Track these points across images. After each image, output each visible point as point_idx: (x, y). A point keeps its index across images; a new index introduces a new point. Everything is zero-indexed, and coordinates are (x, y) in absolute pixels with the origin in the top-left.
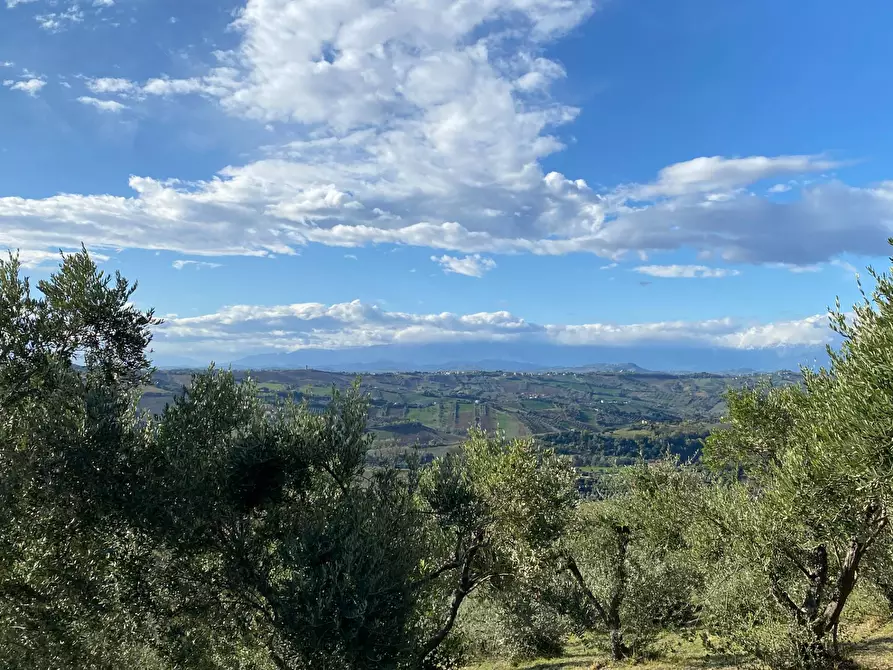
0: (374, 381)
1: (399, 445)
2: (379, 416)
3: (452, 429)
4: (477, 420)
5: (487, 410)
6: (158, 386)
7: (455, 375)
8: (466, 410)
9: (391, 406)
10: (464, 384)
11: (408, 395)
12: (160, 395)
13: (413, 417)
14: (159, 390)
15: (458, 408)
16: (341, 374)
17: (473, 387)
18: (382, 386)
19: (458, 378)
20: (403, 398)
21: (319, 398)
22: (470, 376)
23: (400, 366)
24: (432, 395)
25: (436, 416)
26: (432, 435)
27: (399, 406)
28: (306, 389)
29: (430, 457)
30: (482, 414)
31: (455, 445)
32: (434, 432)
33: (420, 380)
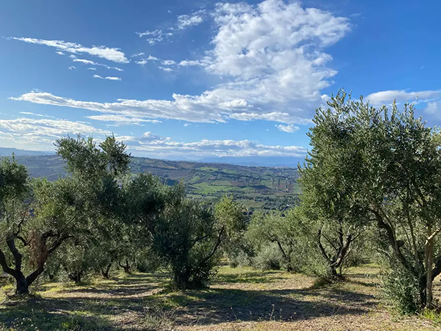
0: (249, 169)
1: (257, 193)
2: (250, 182)
3: (277, 188)
5: (290, 182)
6: (175, 167)
7: (279, 168)
8: (282, 182)
9: (255, 179)
10: (282, 172)
11: (261, 175)
12: (175, 170)
13: (263, 183)
14: (175, 168)
15: (279, 181)
16: (237, 166)
17: (286, 173)
18: (252, 171)
19: (280, 170)
20: (259, 176)
21: (229, 174)
22: (285, 169)
23: (259, 164)
24: (270, 175)
25: (271, 183)
26: (270, 190)
27: (258, 179)
28: (224, 171)
29: (268, 198)
30: (288, 183)
31: (278, 194)
32: (270, 189)
33: (266, 170)
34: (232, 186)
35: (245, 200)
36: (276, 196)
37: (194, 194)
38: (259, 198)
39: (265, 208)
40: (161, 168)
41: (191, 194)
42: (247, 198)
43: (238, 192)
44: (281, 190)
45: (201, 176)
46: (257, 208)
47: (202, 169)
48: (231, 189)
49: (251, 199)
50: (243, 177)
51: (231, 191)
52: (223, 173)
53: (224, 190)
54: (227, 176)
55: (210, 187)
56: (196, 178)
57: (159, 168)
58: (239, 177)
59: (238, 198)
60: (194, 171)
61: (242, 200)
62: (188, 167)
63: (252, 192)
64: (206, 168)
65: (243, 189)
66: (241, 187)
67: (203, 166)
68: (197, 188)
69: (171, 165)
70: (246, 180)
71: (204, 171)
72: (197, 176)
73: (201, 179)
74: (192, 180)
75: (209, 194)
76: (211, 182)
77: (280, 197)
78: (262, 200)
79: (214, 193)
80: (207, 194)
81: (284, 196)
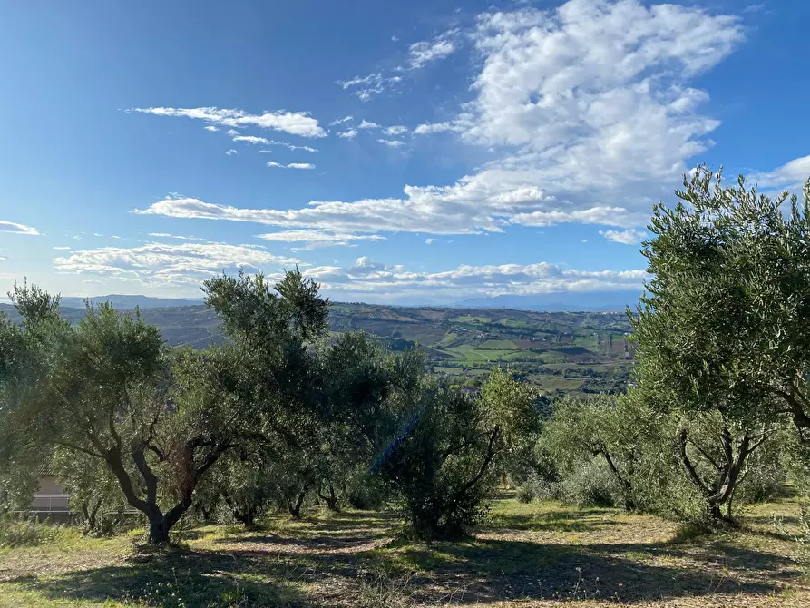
0: (550, 318)
1: (568, 362)
2: (554, 341)
3: (607, 352)
4: (626, 347)
7: (610, 314)
8: (618, 339)
9: (562, 335)
10: (617, 321)
11: (574, 328)
12: (413, 323)
13: (579, 343)
14: (411, 320)
15: (611, 338)
16: (527, 311)
17: (624, 323)
18: (556, 321)
19: (612, 317)
20: (571, 329)
21: (512, 328)
22: (622, 316)
23: (570, 308)
24: (592, 328)
25: (596, 343)
26: (592, 356)
27: (569, 335)
28: (504, 322)
29: (590, 372)
31: (610, 364)
32: (594, 354)
33: (584, 317)
34: (519, 350)
35: (544, 377)
36: (607, 368)
37: (447, 366)
38: (572, 371)
39: (586, 391)
40: (387, 321)
41: (442, 366)
42: (549, 371)
43: (531, 361)
44: (616, 356)
45: (461, 333)
46: (570, 391)
47: (461, 319)
48: (516, 355)
49: (558, 373)
50: (539, 334)
51: (518, 360)
52: (500, 326)
53: (504, 358)
54: (508, 331)
55: (477, 352)
56: (450, 337)
57: (384, 320)
58: (532, 332)
59: (530, 372)
60: (447, 325)
61: (539, 376)
62: (434, 316)
63: (559, 361)
64: (468, 319)
65: (542, 356)
66: (536, 351)
67: (462, 315)
68: (453, 355)
69: (405, 315)
70: (546, 338)
71: (465, 324)
72: (453, 334)
73: (459, 338)
74: (444, 340)
75: (476, 365)
76: (478, 344)
77: (614, 368)
78: (578, 374)
79: (485, 363)
80: (472, 366)
81: (621, 367)
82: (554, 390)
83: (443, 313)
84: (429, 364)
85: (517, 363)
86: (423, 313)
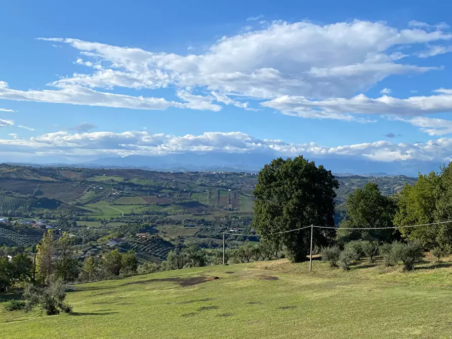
0: (173, 177)
1: (186, 213)
2: (175, 197)
3: (215, 205)
4: (230, 200)
5: (235, 195)
7: (218, 174)
8: (223, 195)
9: (182, 191)
10: (223, 179)
11: (192, 185)
12: (53, 182)
13: (194, 198)
14: (51, 179)
15: (219, 193)
17: (228, 181)
18: (177, 179)
19: (220, 176)
20: (189, 186)
21: (142, 186)
22: (227, 175)
24: (205, 186)
25: (207, 198)
26: (204, 208)
27: (187, 192)
28: (134, 181)
29: (203, 221)
30: (232, 197)
31: (217, 214)
32: (206, 206)
33: (198, 176)
34: (148, 205)
35: (168, 227)
36: (215, 217)
37: (87, 220)
38: (189, 221)
39: (200, 237)
40: (29, 180)
41: (83, 220)
42: (171, 222)
43: (157, 213)
44: (222, 207)
45: (98, 191)
46: (189, 237)
47: (98, 179)
48: (146, 209)
49: (179, 223)
50: (164, 191)
51: (147, 213)
52: (131, 185)
53: (135, 212)
54: (139, 189)
55: (113, 208)
56: (88, 195)
57: (25, 180)
58: (158, 190)
59: (158, 223)
60: (85, 184)
61: (166, 226)
62: (73, 176)
63: (180, 213)
64: (104, 178)
65: (166, 209)
66: (161, 205)
67: (98, 175)
68: (92, 210)
69: (46, 175)
70: (170, 194)
71: (101, 183)
72: (90, 191)
73: (96, 195)
74: (83, 198)
75: (113, 219)
76: (114, 201)
77: (219, 217)
78: (194, 224)
79: (120, 217)
80: (109, 220)
81: (226, 216)
82: (177, 237)
83: (80, 173)
84: (71, 219)
85: (147, 216)
86: (62, 173)
